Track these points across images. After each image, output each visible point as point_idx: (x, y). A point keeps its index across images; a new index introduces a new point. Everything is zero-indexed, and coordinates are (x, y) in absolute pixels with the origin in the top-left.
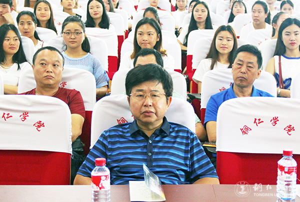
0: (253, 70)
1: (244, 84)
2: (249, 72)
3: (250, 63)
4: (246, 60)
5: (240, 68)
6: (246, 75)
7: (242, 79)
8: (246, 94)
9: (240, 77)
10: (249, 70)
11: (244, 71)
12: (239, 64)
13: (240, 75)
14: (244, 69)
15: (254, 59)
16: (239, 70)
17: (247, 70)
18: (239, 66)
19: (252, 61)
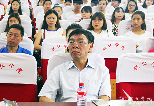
0: (18, 38)
1: (13, 45)
2: (15, 39)
3: (16, 34)
4: (14, 33)
5: (11, 37)
6: (14, 40)
7: (12, 43)
8: (14, 50)
9: (10, 42)
10: (15, 38)
11: (13, 38)
12: (10, 34)
13: (10, 40)
14: (12, 37)
15: (19, 32)
16: (10, 38)
17: (14, 37)
18: (10, 36)
19: (17, 33)
